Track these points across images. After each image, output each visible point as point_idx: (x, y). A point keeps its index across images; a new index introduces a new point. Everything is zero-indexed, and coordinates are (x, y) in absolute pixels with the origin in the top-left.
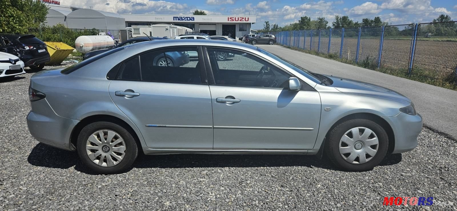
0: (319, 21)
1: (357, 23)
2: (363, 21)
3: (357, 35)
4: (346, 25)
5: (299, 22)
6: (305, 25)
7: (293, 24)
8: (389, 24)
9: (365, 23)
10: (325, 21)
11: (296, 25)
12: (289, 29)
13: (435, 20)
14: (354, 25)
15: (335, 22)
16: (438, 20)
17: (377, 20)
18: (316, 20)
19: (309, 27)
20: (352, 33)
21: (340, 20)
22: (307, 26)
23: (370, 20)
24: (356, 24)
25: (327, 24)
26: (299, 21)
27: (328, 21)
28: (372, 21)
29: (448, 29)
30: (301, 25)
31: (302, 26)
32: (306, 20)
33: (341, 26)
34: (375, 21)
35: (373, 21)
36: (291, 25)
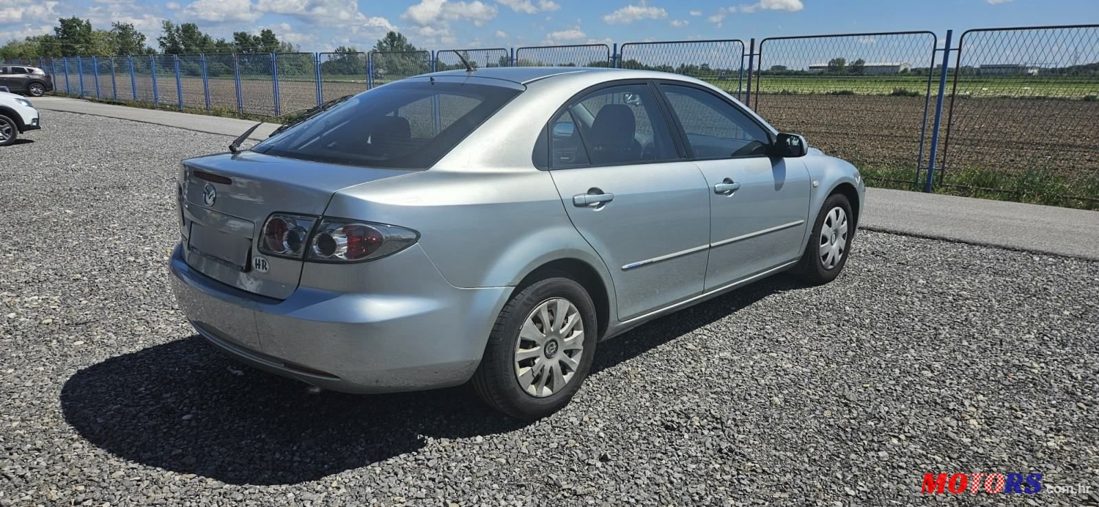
0: (120, 33)
1: (222, 42)
2: (236, 39)
3: (229, 72)
4: (197, 45)
5: (57, 33)
6: (78, 42)
7: (34, 38)
8: (295, 49)
9: (241, 44)
10: (136, 32)
11: (46, 40)
12: (24, 51)
13: (380, 44)
14: (217, 46)
15: (165, 38)
16: (385, 42)
17: (268, 37)
18: (109, 29)
19: (90, 46)
20: (217, 65)
21: (177, 32)
22: (85, 45)
23: (253, 36)
24: (221, 44)
25: (144, 42)
26: (56, 29)
27: (143, 33)
28: (256, 39)
29: (408, 61)
30: (65, 41)
31: (69, 44)
32: (78, 28)
33: (183, 47)
34: (263, 40)
35: (258, 38)
36: (28, 39)
